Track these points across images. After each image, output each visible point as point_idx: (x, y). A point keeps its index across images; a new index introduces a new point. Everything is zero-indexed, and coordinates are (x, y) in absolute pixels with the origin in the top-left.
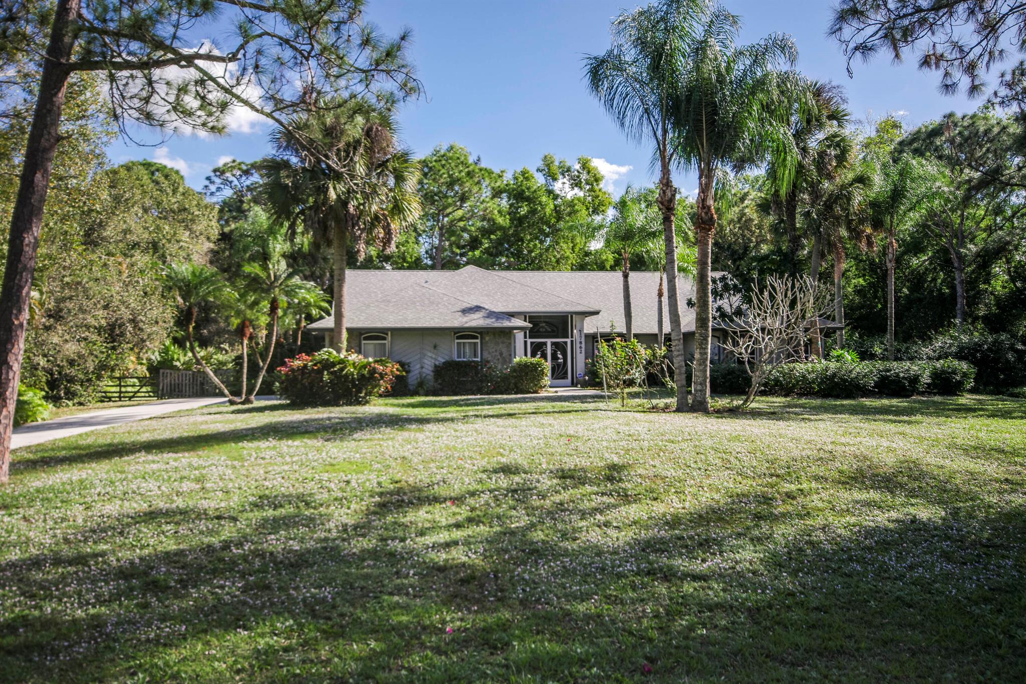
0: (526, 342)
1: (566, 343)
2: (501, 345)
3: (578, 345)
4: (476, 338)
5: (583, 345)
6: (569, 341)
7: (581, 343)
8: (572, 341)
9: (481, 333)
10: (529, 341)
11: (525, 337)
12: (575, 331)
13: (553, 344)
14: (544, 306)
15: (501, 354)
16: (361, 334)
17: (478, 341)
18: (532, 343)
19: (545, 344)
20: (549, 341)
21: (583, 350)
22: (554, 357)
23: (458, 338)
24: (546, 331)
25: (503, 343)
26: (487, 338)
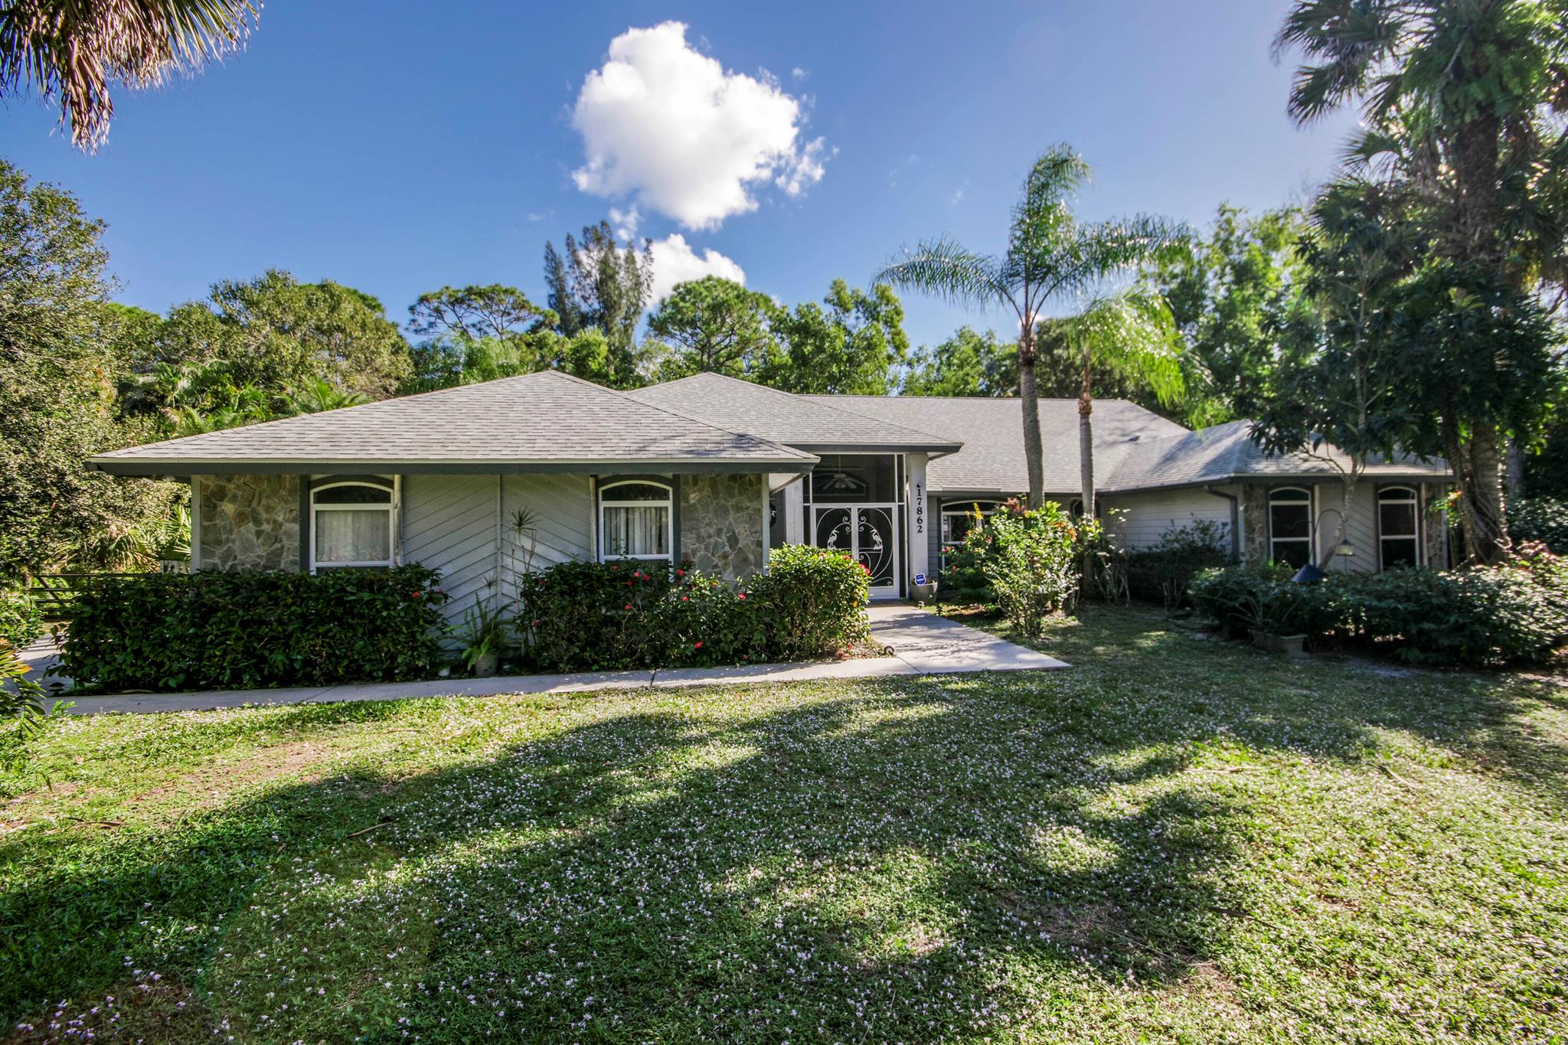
0: (806, 510)
1: (889, 511)
2: (732, 517)
3: (914, 516)
4: (662, 495)
5: (924, 516)
6: (894, 506)
7: (919, 511)
8: (901, 508)
9: (674, 482)
10: (814, 507)
11: (806, 499)
12: (907, 487)
13: (863, 513)
14: (844, 434)
15: (733, 540)
16: (309, 484)
17: (669, 504)
18: (819, 512)
19: (847, 513)
20: (854, 508)
21: (925, 525)
22: (865, 540)
23: (610, 495)
24: (848, 489)
25: (738, 509)
26: (693, 497)
